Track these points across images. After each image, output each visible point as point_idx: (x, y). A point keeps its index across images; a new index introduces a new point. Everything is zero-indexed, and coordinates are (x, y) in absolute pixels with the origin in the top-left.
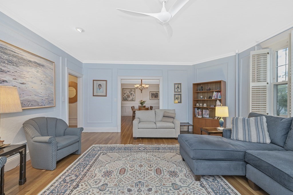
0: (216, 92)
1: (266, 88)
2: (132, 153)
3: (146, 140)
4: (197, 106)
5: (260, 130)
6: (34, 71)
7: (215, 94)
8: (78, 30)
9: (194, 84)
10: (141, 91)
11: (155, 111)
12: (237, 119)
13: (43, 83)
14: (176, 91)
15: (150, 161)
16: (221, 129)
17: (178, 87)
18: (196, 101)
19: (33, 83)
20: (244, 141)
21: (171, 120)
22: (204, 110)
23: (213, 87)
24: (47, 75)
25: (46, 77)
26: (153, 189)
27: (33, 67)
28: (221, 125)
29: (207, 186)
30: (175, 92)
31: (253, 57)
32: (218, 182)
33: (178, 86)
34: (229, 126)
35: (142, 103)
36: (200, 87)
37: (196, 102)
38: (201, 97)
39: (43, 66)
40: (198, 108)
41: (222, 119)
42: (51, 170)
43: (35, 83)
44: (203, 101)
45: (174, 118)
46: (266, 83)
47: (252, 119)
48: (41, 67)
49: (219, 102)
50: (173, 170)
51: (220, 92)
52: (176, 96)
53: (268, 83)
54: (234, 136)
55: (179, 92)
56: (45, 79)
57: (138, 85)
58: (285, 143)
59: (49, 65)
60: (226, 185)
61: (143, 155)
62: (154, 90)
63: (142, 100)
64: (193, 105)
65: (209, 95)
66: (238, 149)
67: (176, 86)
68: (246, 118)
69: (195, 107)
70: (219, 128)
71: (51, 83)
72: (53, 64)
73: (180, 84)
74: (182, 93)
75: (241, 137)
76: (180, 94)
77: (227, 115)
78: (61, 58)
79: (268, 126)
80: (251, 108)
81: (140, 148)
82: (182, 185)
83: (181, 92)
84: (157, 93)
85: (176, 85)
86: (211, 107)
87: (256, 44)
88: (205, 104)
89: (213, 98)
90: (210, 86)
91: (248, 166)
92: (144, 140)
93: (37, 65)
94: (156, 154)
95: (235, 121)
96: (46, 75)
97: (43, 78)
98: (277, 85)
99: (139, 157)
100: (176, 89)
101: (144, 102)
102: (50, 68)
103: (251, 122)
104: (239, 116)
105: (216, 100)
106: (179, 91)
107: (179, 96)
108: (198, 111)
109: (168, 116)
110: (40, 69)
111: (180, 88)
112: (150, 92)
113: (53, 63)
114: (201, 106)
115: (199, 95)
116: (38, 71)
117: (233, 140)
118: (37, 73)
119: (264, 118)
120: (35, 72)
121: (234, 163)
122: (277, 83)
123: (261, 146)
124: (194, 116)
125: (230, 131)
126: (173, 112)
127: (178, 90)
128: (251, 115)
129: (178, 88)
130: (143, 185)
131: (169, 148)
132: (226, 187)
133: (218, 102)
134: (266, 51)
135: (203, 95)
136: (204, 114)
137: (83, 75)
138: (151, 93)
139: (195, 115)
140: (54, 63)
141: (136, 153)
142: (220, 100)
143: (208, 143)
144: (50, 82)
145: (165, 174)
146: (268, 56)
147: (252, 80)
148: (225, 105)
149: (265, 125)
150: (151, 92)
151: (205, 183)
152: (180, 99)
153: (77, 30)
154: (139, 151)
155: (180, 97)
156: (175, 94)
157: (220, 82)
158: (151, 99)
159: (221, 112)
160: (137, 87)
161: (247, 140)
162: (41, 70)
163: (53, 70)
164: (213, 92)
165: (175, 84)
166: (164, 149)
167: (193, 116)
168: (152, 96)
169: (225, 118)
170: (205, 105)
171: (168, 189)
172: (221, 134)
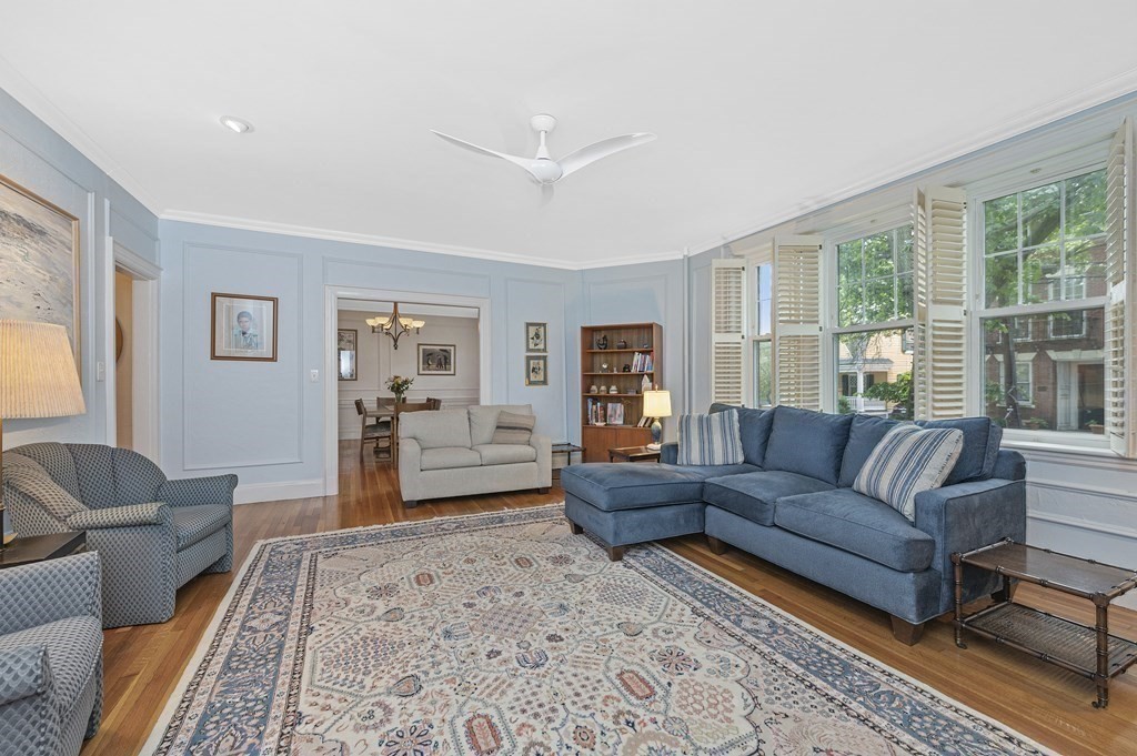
0: (639, 352)
1: (739, 348)
2: (426, 540)
3: (451, 507)
4: (592, 394)
5: (728, 438)
6: (17, 253)
7: (637, 358)
8: (231, 124)
9: (585, 330)
10: (396, 341)
11: (469, 413)
12: (689, 418)
13: (44, 306)
14: (532, 346)
15: (491, 549)
16: (655, 447)
17: (537, 336)
18: (589, 378)
19: (12, 302)
20: (703, 466)
21: (525, 436)
22: (610, 405)
23: (633, 337)
24: (56, 271)
25: (51, 279)
26: (525, 592)
27: (13, 238)
28: (657, 436)
29: (638, 565)
30: (528, 350)
31: (717, 273)
32: (657, 555)
33: (536, 331)
34: (671, 437)
35: (398, 388)
36: (598, 337)
37: (589, 381)
38: (605, 366)
39: (42, 233)
40: (596, 399)
41: (657, 424)
42: (160, 623)
43: (19, 305)
44: (608, 379)
45: (530, 431)
46: (740, 335)
47: (716, 416)
48: (37, 237)
49: (648, 380)
50: (558, 554)
51: (649, 352)
52: (532, 362)
53: (743, 337)
54: (682, 457)
55: (539, 350)
56: (47, 288)
57: (384, 321)
58: (764, 458)
59: (59, 229)
60: (672, 556)
61: (463, 538)
62: (438, 339)
63: (396, 377)
64: (583, 392)
65: (624, 360)
66: (693, 478)
67: (532, 330)
68: (706, 415)
69: (587, 396)
70: (650, 446)
71: (65, 305)
72: (71, 225)
73: (544, 325)
74: (548, 354)
75: (696, 458)
76: (545, 358)
77: (666, 411)
78: (91, 197)
79: (741, 430)
80: (713, 394)
81: (445, 526)
82: (587, 574)
83: (545, 350)
84: (445, 351)
85: (530, 328)
86: (630, 394)
87: (722, 243)
88: (614, 388)
89: (633, 371)
90: (624, 337)
91: (709, 509)
92: (443, 507)
93: (26, 231)
94: (499, 532)
95: (685, 423)
96: (50, 272)
97: (44, 283)
98: (758, 342)
99: (453, 546)
100: (531, 341)
101: (406, 382)
102: (62, 242)
103: (713, 423)
104: (690, 411)
105: (640, 376)
106: (541, 346)
107: (542, 362)
108: (594, 407)
109: (510, 427)
110: (33, 244)
111: (542, 337)
112: (419, 345)
113: (73, 222)
114: (602, 394)
115: (597, 359)
116: (27, 254)
117: (682, 465)
118: (23, 264)
119: (735, 411)
120: (20, 260)
121: (685, 508)
122: (758, 338)
123: (730, 468)
124: (586, 421)
125: (675, 447)
126: (525, 412)
127: (536, 345)
128: (715, 408)
129: (538, 338)
130: (497, 590)
131: (529, 514)
132: (671, 560)
133: (646, 382)
134: (738, 263)
135: (606, 362)
136: (611, 416)
137: (162, 269)
138: (424, 350)
139: (588, 421)
140: (76, 219)
141: (438, 539)
142: (651, 376)
143: (634, 473)
144: (64, 301)
145: (543, 563)
146: (744, 274)
147: (717, 328)
148: (661, 388)
149: (737, 425)
150: (421, 347)
151: (632, 561)
152: (542, 373)
153: (224, 124)
154: (441, 532)
155: (542, 367)
156: (528, 357)
157: (650, 327)
158: (421, 372)
159: (656, 404)
160: (375, 325)
161: (707, 463)
162: (36, 250)
163: (70, 250)
164: (634, 352)
165: (528, 325)
166: (516, 517)
167: (583, 424)
168: (426, 362)
169: (662, 420)
170: (613, 391)
171: (561, 585)
172: (656, 457)
